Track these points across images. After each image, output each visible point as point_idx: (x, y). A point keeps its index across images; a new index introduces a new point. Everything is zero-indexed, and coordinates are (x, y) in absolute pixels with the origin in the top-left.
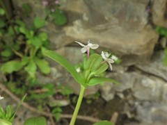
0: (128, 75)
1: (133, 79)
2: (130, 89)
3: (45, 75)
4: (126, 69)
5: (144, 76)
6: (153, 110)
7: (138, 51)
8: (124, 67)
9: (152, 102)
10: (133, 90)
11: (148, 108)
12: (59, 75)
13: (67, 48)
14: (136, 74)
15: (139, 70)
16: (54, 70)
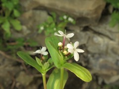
0: (83, 34)
1: (87, 37)
2: (84, 45)
3: (18, 32)
4: (82, 29)
5: (95, 35)
6: (101, 60)
7: (88, 14)
8: (80, 27)
9: (101, 54)
10: (87, 45)
11: (98, 59)
12: (28, 32)
13: (35, 11)
14: (89, 33)
15: (92, 30)
16: (24, 28)
